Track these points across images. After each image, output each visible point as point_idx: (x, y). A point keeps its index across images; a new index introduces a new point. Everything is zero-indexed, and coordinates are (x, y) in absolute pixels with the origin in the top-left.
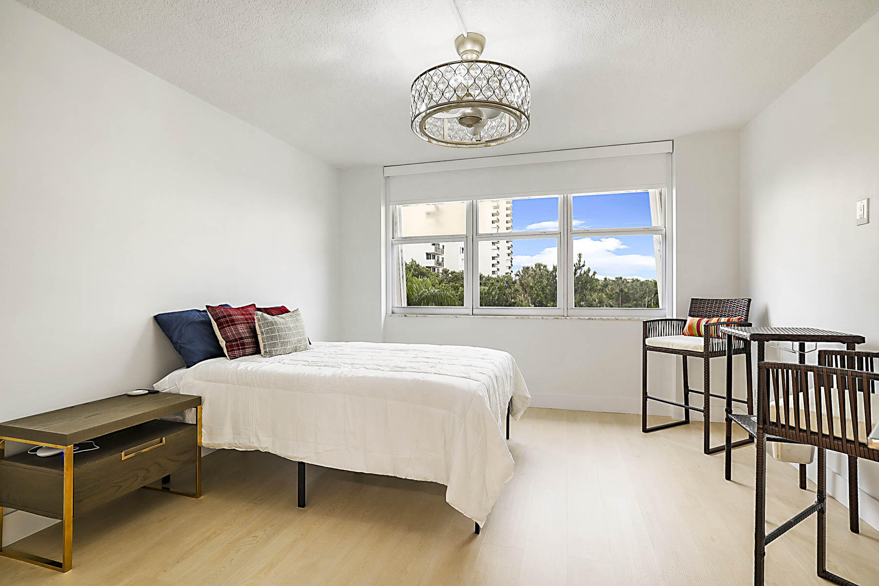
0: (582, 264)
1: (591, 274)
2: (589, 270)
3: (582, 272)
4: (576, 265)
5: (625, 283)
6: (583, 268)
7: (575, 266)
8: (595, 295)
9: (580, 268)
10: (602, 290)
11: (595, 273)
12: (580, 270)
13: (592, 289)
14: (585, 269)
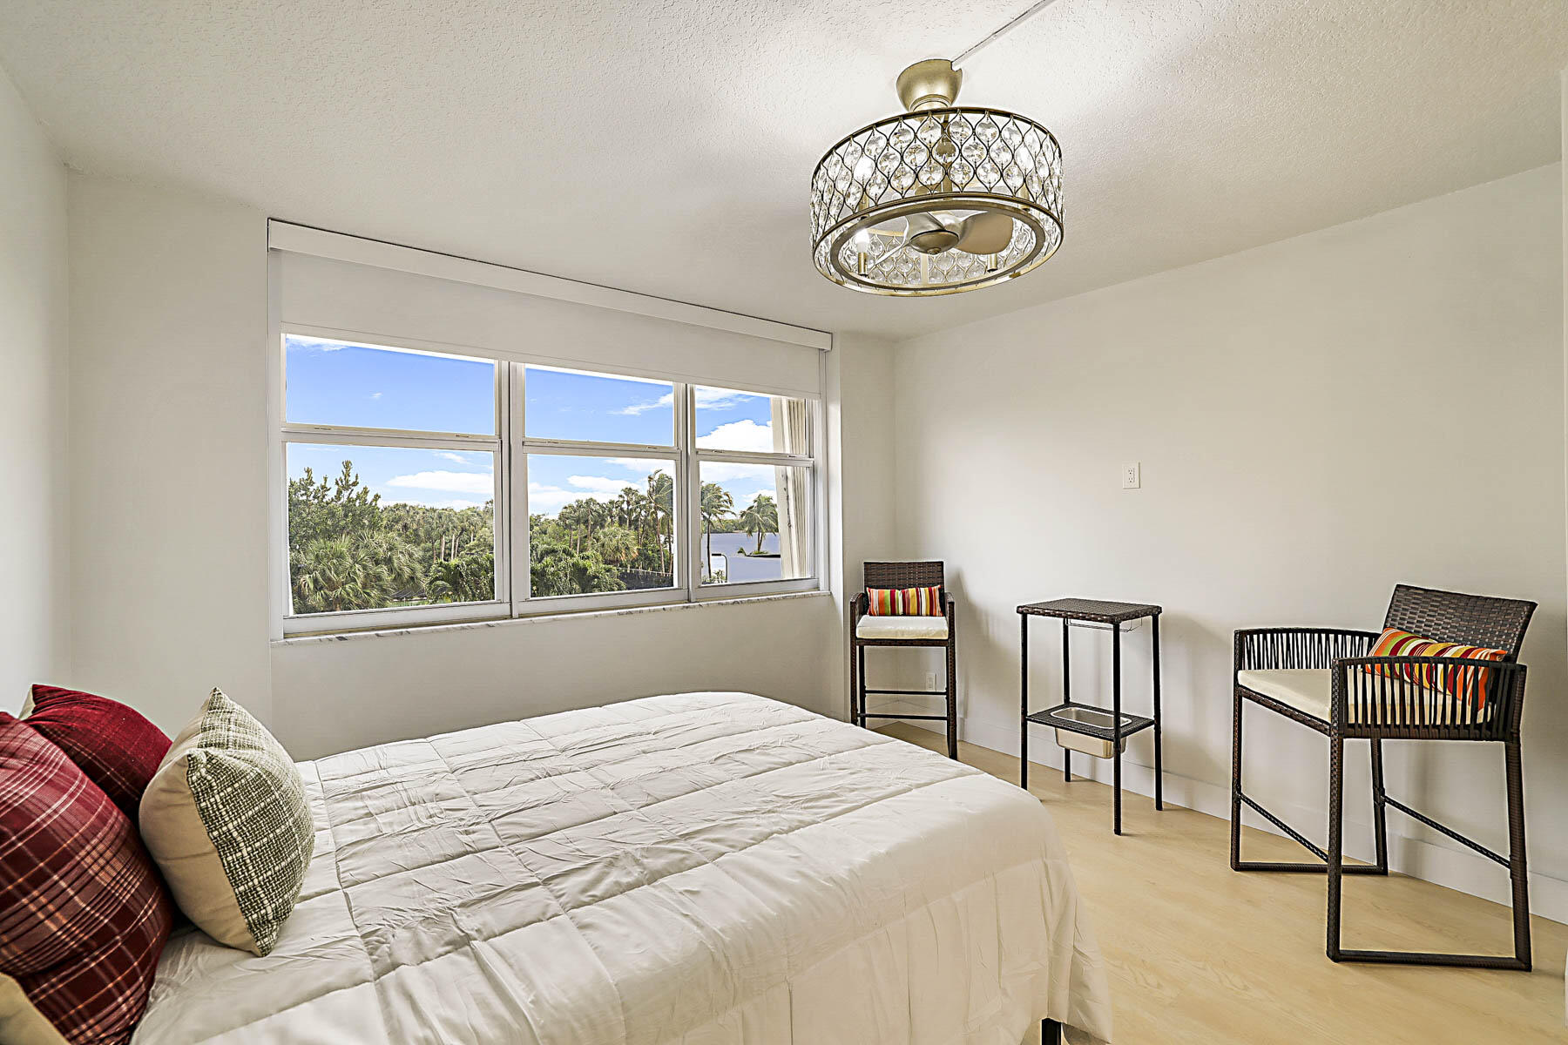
0: (352, 479)
1: (370, 498)
2: (366, 492)
3: (354, 496)
4: (340, 484)
5: (411, 513)
6: (354, 488)
7: (337, 483)
8: (379, 537)
9: (347, 487)
10: (390, 528)
11: (377, 497)
12: (349, 492)
13: (374, 526)
14: (358, 489)
